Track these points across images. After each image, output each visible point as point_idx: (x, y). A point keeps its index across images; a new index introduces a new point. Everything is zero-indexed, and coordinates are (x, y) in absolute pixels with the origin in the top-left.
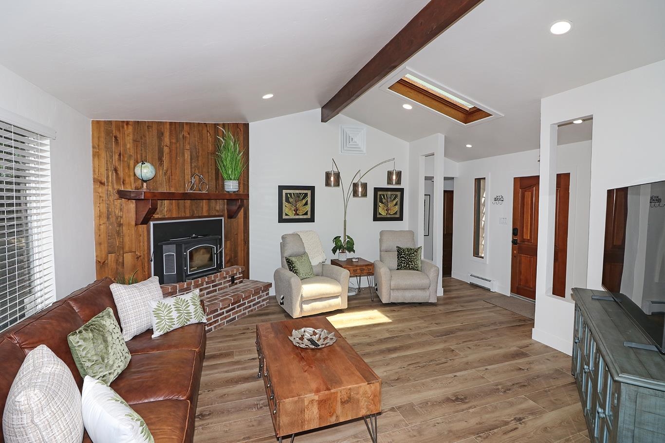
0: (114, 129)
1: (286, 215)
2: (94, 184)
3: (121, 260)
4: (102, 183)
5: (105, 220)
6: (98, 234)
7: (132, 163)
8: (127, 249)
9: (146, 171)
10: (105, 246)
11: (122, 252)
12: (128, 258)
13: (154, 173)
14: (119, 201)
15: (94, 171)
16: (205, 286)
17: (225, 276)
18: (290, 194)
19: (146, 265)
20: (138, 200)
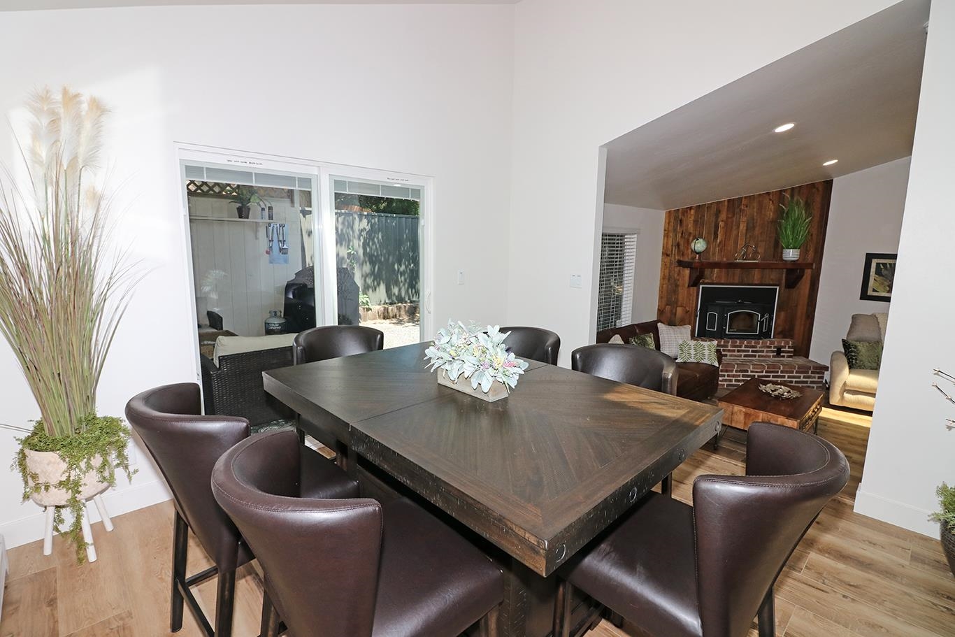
0: (680, 215)
1: (874, 290)
2: (662, 256)
3: (674, 311)
4: (668, 255)
5: (667, 281)
6: (661, 291)
7: (691, 238)
8: (679, 304)
9: (700, 245)
10: (664, 299)
11: (675, 306)
12: (679, 311)
13: (705, 247)
14: (678, 268)
15: (663, 247)
16: (743, 348)
17: (768, 345)
18: (884, 265)
19: (693, 318)
20: (691, 268)
